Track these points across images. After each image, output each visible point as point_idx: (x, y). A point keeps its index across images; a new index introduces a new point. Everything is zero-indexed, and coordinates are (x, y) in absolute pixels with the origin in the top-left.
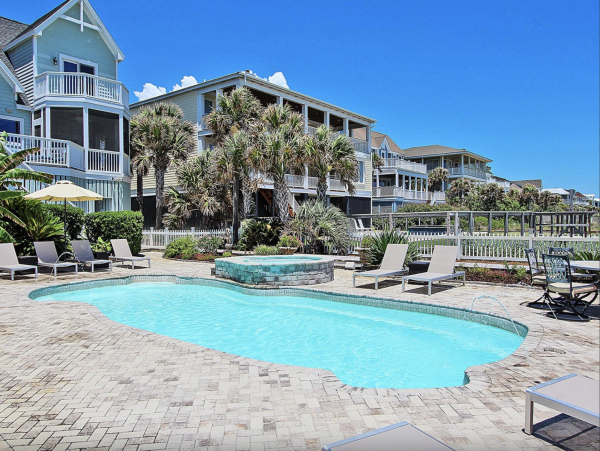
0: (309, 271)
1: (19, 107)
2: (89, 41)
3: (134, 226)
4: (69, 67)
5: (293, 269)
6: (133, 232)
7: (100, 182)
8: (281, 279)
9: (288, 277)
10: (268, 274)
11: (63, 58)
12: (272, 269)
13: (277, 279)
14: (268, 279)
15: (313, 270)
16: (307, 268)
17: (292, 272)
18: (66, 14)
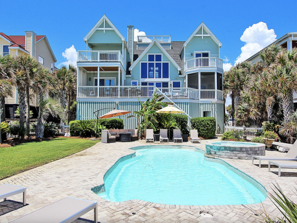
0: (233, 151)
1: (180, 76)
2: (206, 42)
3: (208, 124)
4: (198, 55)
5: (223, 149)
6: (207, 126)
7: (207, 104)
8: (217, 153)
9: (220, 153)
10: (212, 150)
11: (195, 52)
12: (214, 148)
13: (215, 153)
14: (212, 153)
15: (236, 151)
16: (232, 149)
17: (223, 150)
18: (196, 34)
